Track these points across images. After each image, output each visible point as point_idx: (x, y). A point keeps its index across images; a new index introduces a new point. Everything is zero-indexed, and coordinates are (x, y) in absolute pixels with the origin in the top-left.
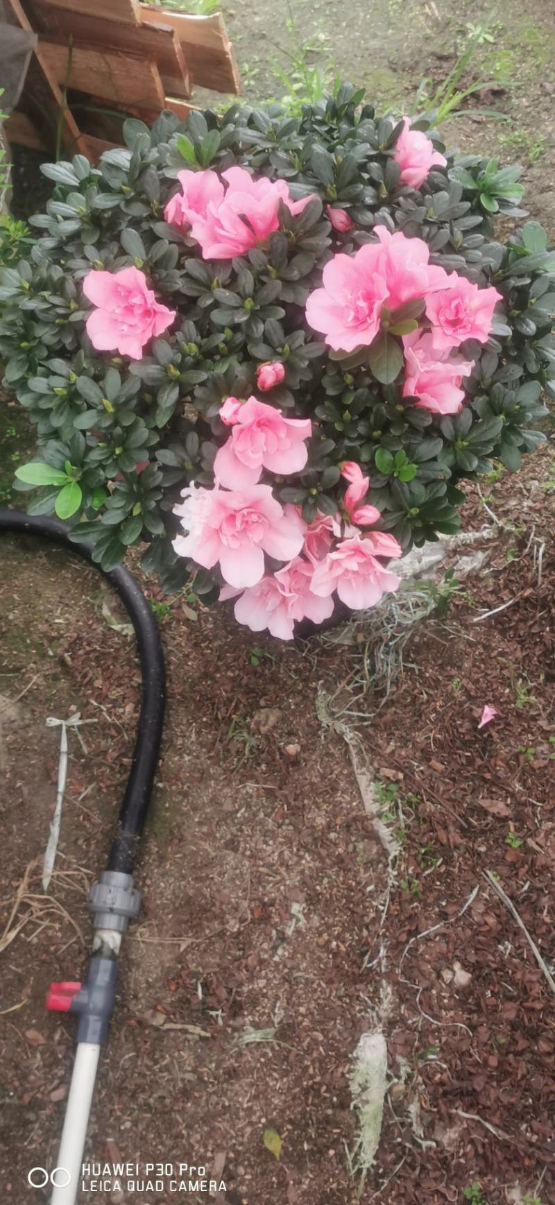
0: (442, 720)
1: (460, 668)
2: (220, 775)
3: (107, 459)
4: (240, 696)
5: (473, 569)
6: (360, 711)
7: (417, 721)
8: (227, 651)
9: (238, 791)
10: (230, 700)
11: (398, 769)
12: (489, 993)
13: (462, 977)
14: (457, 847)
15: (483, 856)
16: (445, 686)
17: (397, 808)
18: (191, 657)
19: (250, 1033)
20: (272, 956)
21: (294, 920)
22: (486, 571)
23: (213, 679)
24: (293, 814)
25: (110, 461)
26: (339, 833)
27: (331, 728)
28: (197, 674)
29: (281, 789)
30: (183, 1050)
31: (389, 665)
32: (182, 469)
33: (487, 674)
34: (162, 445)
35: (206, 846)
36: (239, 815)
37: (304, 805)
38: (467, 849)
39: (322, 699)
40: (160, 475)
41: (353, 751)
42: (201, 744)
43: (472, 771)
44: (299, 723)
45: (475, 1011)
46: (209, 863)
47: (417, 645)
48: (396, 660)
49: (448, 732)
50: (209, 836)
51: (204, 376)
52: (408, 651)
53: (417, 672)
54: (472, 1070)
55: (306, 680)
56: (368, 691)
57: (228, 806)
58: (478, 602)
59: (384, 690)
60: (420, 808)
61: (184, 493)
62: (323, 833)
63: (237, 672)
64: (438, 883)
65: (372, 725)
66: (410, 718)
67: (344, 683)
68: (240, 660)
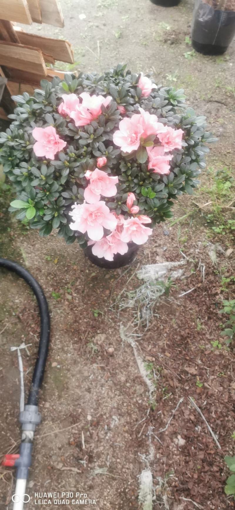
0: (169, 336)
1: (175, 315)
2: (83, 361)
3: (44, 196)
4: (90, 329)
5: (178, 276)
6: (137, 333)
7: (159, 337)
8: (84, 311)
9: (90, 368)
10: (85, 331)
11: (153, 356)
12: (193, 448)
13: (181, 441)
14: (177, 388)
15: (188, 391)
16: (170, 322)
17: (153, 372)
18: (70, 314)
19: (97, 470)
20: (105, 437)
21: (114, 421)
22: (183, 277)
23: (78, 323)
24: (112, 376)
25: (45, 197)
26: (130, 383)
27: (126, 341)
28: (72, 321)
29: (107, 366)
30: (70, 478)
31: (147, 314)
32: (71, 199)
33: (185, 318)
34: (64, 190)
35: (77, 391)
36: (91, 378)
37: (116, 373)
38: (181, 388)
39: (122, 329)
40: (64, 201)
41: (135, 350)
42: (75, 349)
43: (181, 356)
44: (113, 339)
45: (187, 456)
46: (79, 398)
47: (158, 307)
48: (150, 313)
49: (171, 341)
50: (79, 387)
51: (78, 164)
52: (155, 309)
53: (158, 317)
54: (187, 480)
55: (115, 322)
56: (140, 325)
57: (86, 374)
58: (181, 289)
59: (146, 325)
60: (162, 372)
61: (73, 207)
62: (124, 384)
63: (88, 320)
64: (170, 403)
65: (142, 339)
66: (157, 336)
67: (130, 322)
68: (89, 315)
